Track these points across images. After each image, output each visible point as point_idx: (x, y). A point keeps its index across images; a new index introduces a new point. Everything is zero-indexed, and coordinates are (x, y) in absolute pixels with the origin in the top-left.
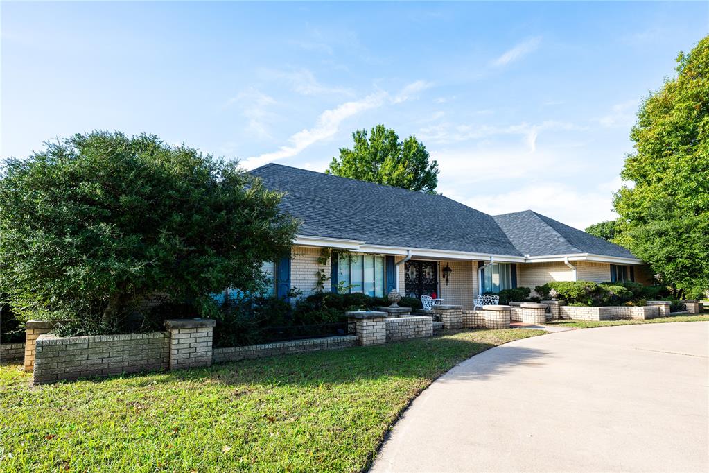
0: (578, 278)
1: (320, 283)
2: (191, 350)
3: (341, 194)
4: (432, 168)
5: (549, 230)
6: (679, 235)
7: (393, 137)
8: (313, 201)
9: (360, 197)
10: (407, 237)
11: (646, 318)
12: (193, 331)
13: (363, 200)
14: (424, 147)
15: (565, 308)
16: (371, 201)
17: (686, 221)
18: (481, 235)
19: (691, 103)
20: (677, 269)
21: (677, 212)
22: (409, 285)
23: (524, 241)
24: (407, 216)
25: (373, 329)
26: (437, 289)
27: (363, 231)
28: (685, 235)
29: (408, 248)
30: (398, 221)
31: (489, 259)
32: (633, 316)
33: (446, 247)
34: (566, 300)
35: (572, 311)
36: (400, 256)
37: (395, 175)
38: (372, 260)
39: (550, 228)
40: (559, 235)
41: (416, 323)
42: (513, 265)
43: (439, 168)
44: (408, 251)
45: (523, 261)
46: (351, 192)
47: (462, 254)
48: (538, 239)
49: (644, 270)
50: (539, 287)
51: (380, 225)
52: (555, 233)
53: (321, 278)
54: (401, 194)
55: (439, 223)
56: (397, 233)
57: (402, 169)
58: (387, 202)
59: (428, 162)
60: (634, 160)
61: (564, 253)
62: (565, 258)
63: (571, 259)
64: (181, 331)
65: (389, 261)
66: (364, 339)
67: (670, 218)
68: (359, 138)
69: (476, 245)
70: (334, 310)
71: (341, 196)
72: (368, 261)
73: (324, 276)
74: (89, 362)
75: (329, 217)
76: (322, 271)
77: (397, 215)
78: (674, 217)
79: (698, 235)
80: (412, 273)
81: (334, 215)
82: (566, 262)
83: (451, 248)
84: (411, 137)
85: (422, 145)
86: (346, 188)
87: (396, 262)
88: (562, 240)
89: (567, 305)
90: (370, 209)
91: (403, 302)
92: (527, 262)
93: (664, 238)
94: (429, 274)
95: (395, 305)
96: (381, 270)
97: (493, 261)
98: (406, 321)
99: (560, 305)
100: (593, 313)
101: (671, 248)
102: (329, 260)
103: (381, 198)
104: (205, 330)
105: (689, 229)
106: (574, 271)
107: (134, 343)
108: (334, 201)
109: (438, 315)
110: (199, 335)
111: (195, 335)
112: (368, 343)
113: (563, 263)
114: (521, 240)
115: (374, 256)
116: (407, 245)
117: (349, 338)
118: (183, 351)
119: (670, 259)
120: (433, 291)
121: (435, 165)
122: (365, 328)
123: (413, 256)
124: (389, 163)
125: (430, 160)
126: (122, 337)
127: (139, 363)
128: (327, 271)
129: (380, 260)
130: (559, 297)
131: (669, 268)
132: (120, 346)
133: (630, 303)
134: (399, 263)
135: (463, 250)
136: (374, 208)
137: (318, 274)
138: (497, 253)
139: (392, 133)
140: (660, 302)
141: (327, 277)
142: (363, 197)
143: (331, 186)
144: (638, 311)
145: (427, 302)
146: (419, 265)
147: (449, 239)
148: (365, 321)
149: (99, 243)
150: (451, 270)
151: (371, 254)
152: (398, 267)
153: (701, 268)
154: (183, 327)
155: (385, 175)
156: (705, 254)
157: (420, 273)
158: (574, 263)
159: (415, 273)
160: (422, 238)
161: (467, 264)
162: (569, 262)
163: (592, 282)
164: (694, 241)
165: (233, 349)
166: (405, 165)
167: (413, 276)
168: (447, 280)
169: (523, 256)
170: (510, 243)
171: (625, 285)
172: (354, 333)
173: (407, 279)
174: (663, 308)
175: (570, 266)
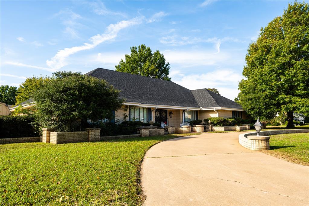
0: (219, 116)
1: (125, 118)
2: (95, 136)
3: (129, 82)
4: (167, 66)
5: (210, 98)
6: (256, 100)
7: (149, 50)
8: (119, 85)
9: (137, 83)
10: (156, 101)
11: (240, 130)
12: (95, 131)
13: (138, 85)
14: (163, 56)
15: (213, 127)
16: (141, 85)
17: (259, 95)
18: (185, 99)
19: (263, 49)
20: (254, 113)
21: (256, 91)
22: (156, 119)
23: (201, 101)
24: (156, 91)
25: (145, 132)
26: (167, 121)
27: (139, 98)
28: (258, 100)
29: (156, 105)
30: (152, 94)
31: (186, 109)
32: (237, 130)
33: (170, 104)
34: (214, 124)
35: (216, 128)
36: (153, 108)
37: (150, 69)
38: (143, 109)
39: (211, 96)
40: (214, 100)
41: (159, 131)
42: (197, 111)
43: (170, 66)
44: (156, 106)
45: (200, 110)
46: (132, 81)
47: (176, 107)
48: (206, 101)
49: (244, 113)
50: (205, 119)
51: (145, 96)
52: (212, 99)
53: (125, 116)
54: (153, 81)
55: (168, 94)
56: (152, 99)
57: (153, 67)
58: (147, 85)
59: (165, 63)
60: (246, 69)
61: (214, 107)
62: (214, 109)
63: (216, 109)
64: (92, 131)
65: (149, 110)
66: (143, 135)
67: (254, 93)
68: (134, 50)
69: (182, 103)
70: (132, 126)
71: (129, 83)
72: (141, 110)
73: (126, 115)
74: (69, 139)
75: (126, 93)
76: (126, 113)
77: (152, 91)
78: (255, 93)
79: (261, 100)
80: (158, 114)
81: (128, 92)
82: (214, 110)
83: (172, 105)
84: (157, 51)
85: (162, 55)
86: (131, 79)
87: (152, 110)
88: (214, 101)
89: (214, 126)
90: (141, 88)
91: (154, 125)
92: (202, 110)
93: (251, 101)
94: (164, 115)
95: (152, 125)
96: (146, 113)
97: (188, 110)
98: (156, 130)
99: (212, 126)
100: (222, 129)
101: (253, 105)
102: (128, 110)
103: (145, 83)
104: (98, 131)
105: (259, 98)
106: (218, 114)
107: (79, 134)
108: (127, 85)
109: (167, 129)
110: (97, 132)
111: (95, 132)
112: (144, 136)
113: (213, 110)
114: (200, 101)
115: (143, 108)
116: (156, 104)
117: (138, 135)
118: (92, 137)
119: (253, 109)
120: (166, 121)
121: (168, 65)
122: (143, 132)
123: (158, 108)
124: (147, 64)
125: (166, 62)
126: (77, 132)
127: (81, 140)
128: (128, 114)
129: (146, 109)
130: (212, 123)
131: (252, 112)
132: (76, 134)
133: (236, 125)
134: (152, 111)
135: (177, 105)
136: (142, 88)
137: (124, 114)
138: (190, 107)
139: (149, 49)
140: (246, 125)
141: (127, 116)
142: (138, 83)
143: (125, 78)
144: (238, 128)
145: (163, 125)
146: (160, 111)
147: (172, 101)
148: (143, 129)
149: (79, 106)
150: (172, 113)
151: (142, 107)
152: (152, 112)
153: (262, 112)
154: (93, 130)
155: (146, 69)
156: (264, 107)
157: (160, 114)
158: (217, 111)
159: (159, 114)
160: (161, 101)
161: (179, 111)
162: (216, 110)
163: (223, 118)
164: (261, 102)
165: (105, 137)
166: (155, 65)
167: (158, 116)
168: (171, 117)
169: (200, 108)
170: (196, 102)
171: (235, 119)
172: (139, 134)
173: (155, 117)
174: (247, 127)
175: (216, 111)
